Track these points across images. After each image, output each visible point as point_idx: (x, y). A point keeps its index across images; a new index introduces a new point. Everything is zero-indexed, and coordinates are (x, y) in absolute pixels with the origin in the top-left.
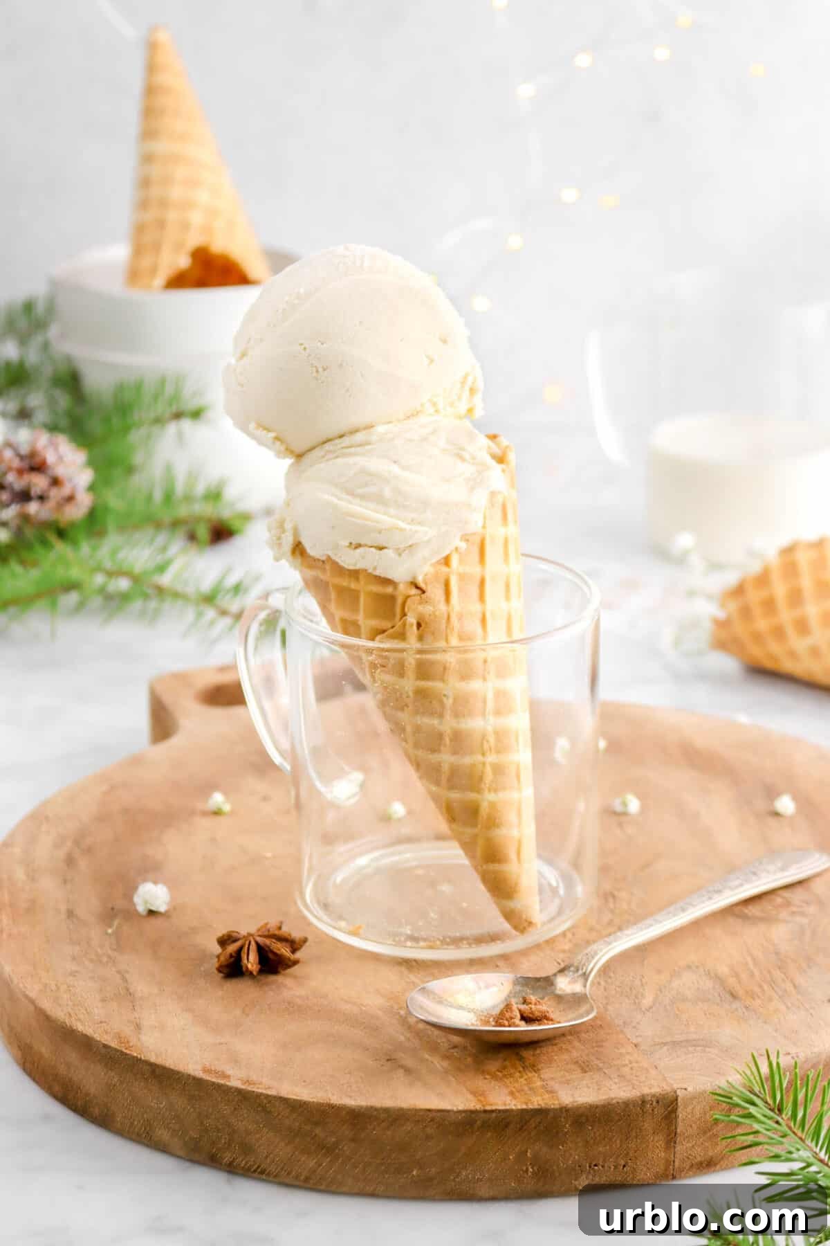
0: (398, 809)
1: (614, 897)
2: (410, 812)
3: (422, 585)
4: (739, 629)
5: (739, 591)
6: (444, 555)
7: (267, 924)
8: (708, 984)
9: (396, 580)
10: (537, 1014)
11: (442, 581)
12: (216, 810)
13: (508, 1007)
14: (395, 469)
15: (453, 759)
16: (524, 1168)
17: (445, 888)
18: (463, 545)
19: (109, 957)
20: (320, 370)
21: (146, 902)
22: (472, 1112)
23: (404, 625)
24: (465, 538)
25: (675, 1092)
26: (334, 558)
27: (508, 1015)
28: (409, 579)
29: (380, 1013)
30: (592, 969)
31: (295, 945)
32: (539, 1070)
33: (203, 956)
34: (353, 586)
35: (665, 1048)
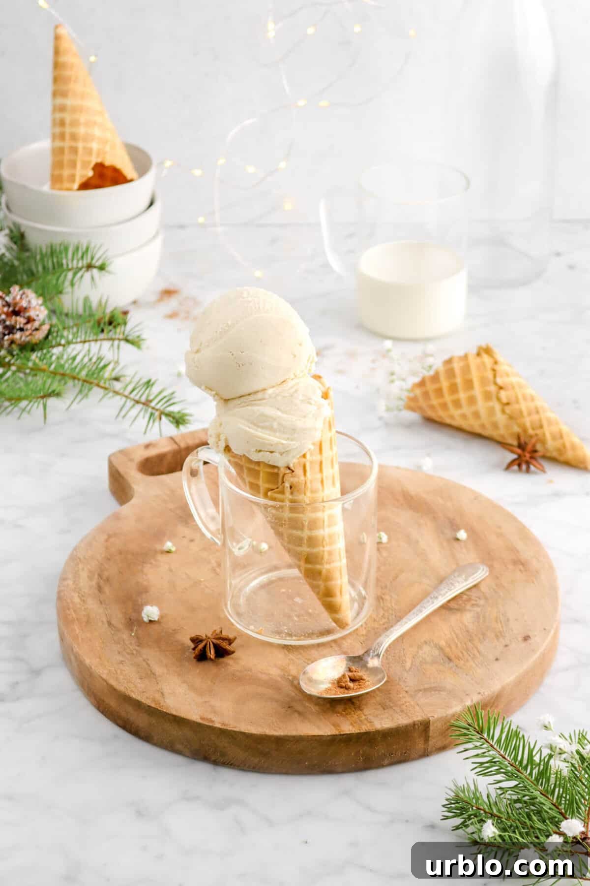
0: (264, 546)
1: (382, 599)
2: (270, 547)
3: (293, 468)
4: (422, 403)
5: (422, 383)
6: (303, 453)
7: (215, 631)
8: (436, 652)
9: (279, 466)
10: (357, 678)
11: (302, 465)
12: (169, 551)
13: (344, 676)
14: (279, 413)
15: (308, 550)
16: (359, 758)
17: (298, 600)
18: (312, 447)
19: (137, 651)
20: (241, 365)
21: (148, 616)
22: (334, 735)
23: (284, 487)
24: (313, 444)
25: (429, 719)
26: (247, 455)
27: (344, 680)
28: (286, 465)
29: (279, 679)
30: (381, 652)
31: (230, 641)
32: (363, 709)
33: (184, 648)
34: (257, 468)
35: (421, 693)
